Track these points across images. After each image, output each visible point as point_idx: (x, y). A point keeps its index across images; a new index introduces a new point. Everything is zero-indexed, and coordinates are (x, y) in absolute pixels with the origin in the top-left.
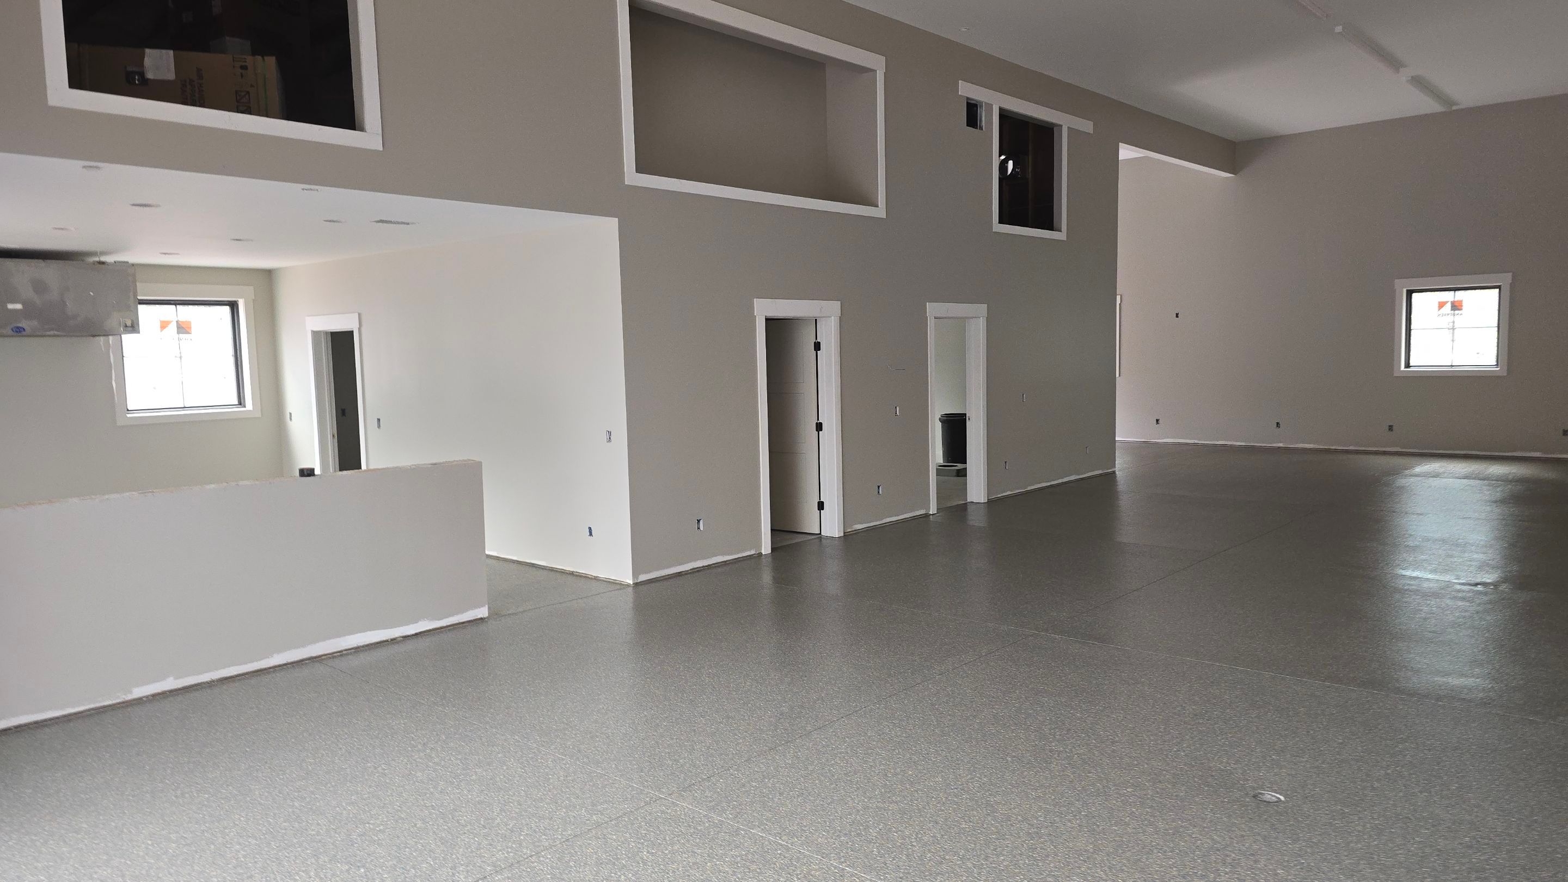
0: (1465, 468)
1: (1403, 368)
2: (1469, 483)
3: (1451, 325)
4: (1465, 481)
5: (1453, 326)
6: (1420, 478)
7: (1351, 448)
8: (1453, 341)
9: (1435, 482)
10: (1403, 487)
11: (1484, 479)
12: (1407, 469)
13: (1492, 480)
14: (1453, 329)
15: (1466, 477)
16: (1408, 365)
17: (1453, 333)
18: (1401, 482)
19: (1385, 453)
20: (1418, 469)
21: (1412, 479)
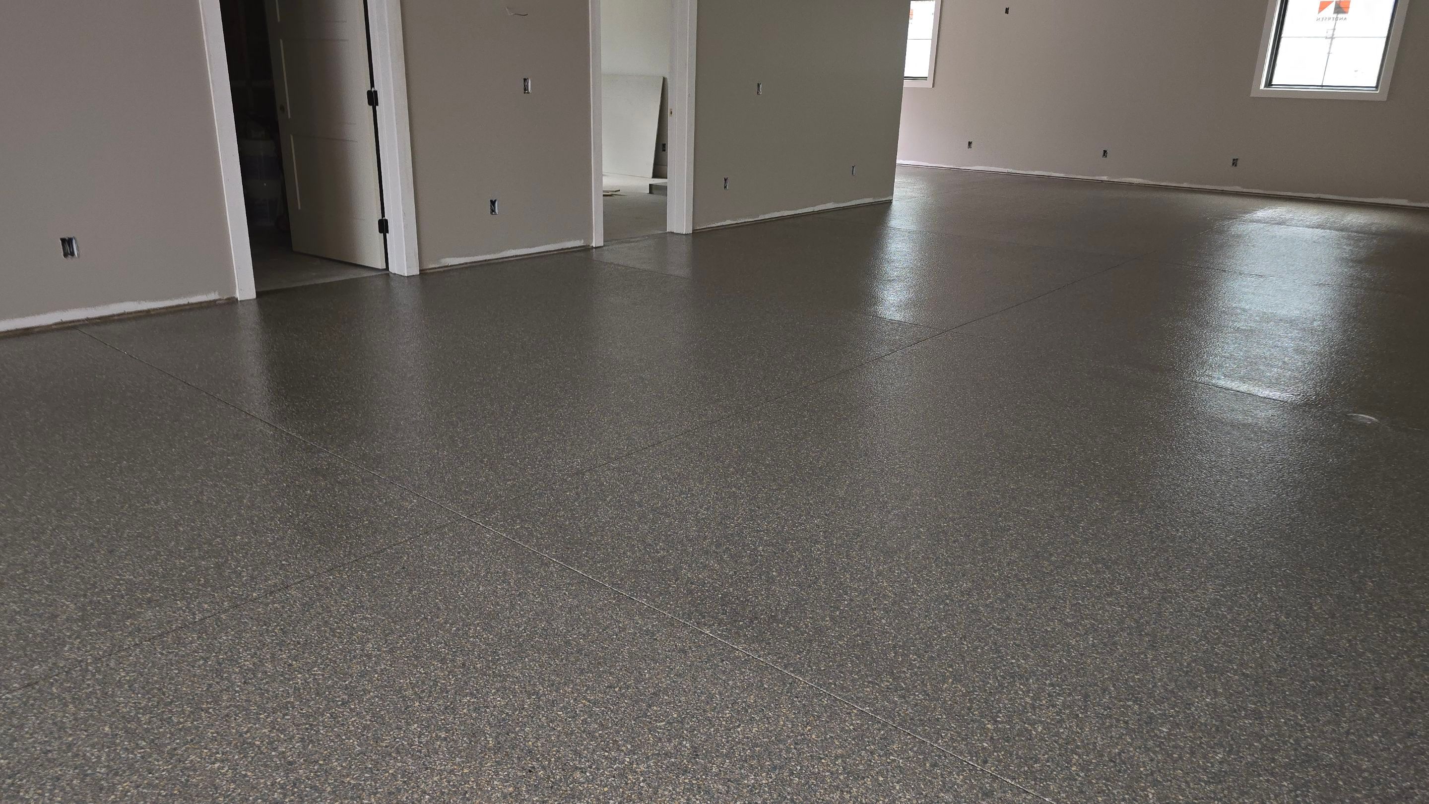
0: (1318, 215)
1: (1262, 87)
2: (1324, 234)
3: (1330, 33)
4: (1319, 231)
5: (1333, 35)
6: (1262, 225)
7: (1185, 185)
8: (1329, 53)
9: (1281, 231)
10: (1239, 236)
11: (1342, 230)
12: (1245, 213)
13: (1352, 232)
14: (1332, 38)
15: (1319, 226)
16: (1269, 83)
17: (1331, 44)
18: (1238, 228)
19: (1223, 193)
20: (1261, 214)
21: (1252, 226)
